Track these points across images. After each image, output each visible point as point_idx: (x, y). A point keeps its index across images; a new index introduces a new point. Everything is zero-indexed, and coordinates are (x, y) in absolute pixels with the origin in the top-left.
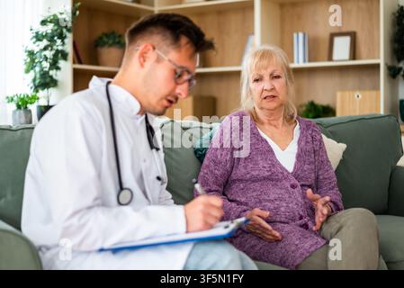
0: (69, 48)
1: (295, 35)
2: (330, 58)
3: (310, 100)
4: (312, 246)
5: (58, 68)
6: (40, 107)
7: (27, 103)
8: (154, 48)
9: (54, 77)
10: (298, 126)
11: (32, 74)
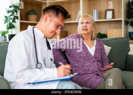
0: (19, 15)
1: (94, 11)
2: (105, 18)
3: (99, 32)
4: (100, 81)
5: (15, 22)
6: (9, 35)
7: (5, 33)
8: (50, 16)
9: (14, 25)
10: (95, 41)
11: (6, 24)
